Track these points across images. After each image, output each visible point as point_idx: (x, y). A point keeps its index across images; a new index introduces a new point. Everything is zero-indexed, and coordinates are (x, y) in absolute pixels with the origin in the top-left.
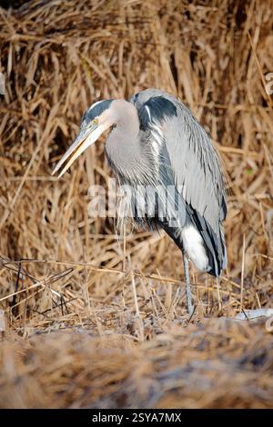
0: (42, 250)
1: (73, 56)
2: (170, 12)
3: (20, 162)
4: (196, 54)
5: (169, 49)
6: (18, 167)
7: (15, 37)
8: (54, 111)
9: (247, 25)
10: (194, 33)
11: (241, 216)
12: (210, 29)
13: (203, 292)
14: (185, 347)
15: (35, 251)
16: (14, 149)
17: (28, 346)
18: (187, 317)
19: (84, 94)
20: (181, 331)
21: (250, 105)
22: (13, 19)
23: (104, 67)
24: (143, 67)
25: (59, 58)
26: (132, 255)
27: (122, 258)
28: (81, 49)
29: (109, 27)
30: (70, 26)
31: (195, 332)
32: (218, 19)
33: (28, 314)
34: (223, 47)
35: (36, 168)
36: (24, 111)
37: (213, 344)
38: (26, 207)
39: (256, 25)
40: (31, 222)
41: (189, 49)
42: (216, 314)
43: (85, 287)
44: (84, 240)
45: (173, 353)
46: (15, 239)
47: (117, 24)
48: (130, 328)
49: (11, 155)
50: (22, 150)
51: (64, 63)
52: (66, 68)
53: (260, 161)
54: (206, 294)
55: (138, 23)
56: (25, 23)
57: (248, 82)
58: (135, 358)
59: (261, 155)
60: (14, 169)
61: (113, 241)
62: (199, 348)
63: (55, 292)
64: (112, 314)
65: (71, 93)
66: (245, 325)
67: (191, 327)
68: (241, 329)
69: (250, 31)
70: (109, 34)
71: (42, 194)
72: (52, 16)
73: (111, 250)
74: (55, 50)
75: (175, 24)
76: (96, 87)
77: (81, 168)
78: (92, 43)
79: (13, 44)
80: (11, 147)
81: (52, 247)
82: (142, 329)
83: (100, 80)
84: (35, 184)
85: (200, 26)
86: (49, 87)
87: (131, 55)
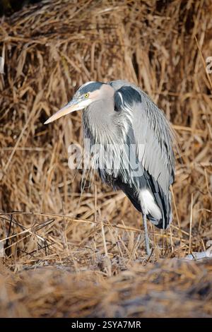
0: (30, 205)
1: (54, 54)
2: (133, 21)
3: (12, 136)
4: (153, 53)
5: (132, 49)
6: (10, 140)
7: (7, 38)
8: (39, 96)
9: (195, 31)
10: (152, 37)
11: (190, 180)
12: (164, 34)
13: (159, 238)
14: (144, 281)
15: (24, 206)
16: (7, 126)
17: (18, 279)
18: (146, 257)
19: (63, 83)
20: (141, 269)
21: (197, 93)
22: (6, 24)
23: (79, 63)
24: (111, 63)
25: (43, 55)
26: (102, 209)
27: (94, 211)
28: (61, 48)
29: (83, 32)
30: (52, 31)
31: (152, 269)
32: (171, 26)
33: (18, 254)
34: (175, 47)
35: (25, 140)
36: (15, 96)
37: (167, 279)
38: (17, 171)
39: (202, 31)
40: (20, 182)
41: (148, 49)
42: (169, 255)
43: (64, 234)
44: (63, 198)
45: (135, 286)
46: (7, 196)
47: (90, 29)
48: (101, 266)
49: (4, 131)
50: (13, 127)
51: (47, 60)
52: (48, 63)
53: (205, 137)
54: (161, 240)
55: (107, 29)
56: (15, 28)
57: (195, 75)
58: (104, 289)
59: (206, 132)
60: (6, 141)
61: (87, 198)
62: (156, 282)
63: (39, 238)
64: (86, 255)
65: (53, 83)
66: (192, 264)
67: (150, 265)
68: (189, 267)
69: (197, 35)
70: (83, 37)
71: (30, 161)
72: (37, 22)
73: (85, 205)
74: (40, 49)
75: (136, 29)
76: (73, 79)
77: (61, 141)
78: (70, 44)
79: (6, 44)
80: (5, 124)
81: (38, 202)
82: (110, 267)
83: (76, 72)
84: (24, 154)
85: (156, 31)
86: (35, 77)
87: (101, 53)
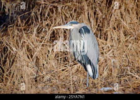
0: (46, 64)
1: (59, 10)
3: (41, 39)
4: (96, 13)
5: (88, 11)
7: (43, 2)
8: (52, 25)
9: (112, 6)
10: (96, 7)
11: (105, 60)
12: (100, 6)
15: (44, 65)
18: (86, 87)
19: (62, 21)
21: (110, 29)
23: (68, 14)
24: (80, 15)
25: (55, 10)
26: (72, 68)
27: (69, 69)
28: (62, 8)
29: (71, 3)
30: (59, 1)
31: (88, 92)
32: (103, 3)
34: (104, 12)
36: (44, 24)
40: (43, 56)
41: (94, 11)
43: (57, 76)
47: (74, 2)
51: (57, 12)
53: (112, 45)
54: (92, 81)
55: (79, 2)
59: (112, 43)
61: (66, 64)
63: (48, 77)
64: (64, 85)
67: (87, 90)
69: (112, 8)
70: (70, 5)
73: (66, 66)
74: (54, 8)
75: (90, 3)
76: (65, 20)
79: (42, 5)
80: (39, 34)
82: (72, 90)
83: (67, 17)
85: (98, 5)
86: (52, 18)
87: (77, 11)
